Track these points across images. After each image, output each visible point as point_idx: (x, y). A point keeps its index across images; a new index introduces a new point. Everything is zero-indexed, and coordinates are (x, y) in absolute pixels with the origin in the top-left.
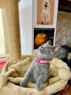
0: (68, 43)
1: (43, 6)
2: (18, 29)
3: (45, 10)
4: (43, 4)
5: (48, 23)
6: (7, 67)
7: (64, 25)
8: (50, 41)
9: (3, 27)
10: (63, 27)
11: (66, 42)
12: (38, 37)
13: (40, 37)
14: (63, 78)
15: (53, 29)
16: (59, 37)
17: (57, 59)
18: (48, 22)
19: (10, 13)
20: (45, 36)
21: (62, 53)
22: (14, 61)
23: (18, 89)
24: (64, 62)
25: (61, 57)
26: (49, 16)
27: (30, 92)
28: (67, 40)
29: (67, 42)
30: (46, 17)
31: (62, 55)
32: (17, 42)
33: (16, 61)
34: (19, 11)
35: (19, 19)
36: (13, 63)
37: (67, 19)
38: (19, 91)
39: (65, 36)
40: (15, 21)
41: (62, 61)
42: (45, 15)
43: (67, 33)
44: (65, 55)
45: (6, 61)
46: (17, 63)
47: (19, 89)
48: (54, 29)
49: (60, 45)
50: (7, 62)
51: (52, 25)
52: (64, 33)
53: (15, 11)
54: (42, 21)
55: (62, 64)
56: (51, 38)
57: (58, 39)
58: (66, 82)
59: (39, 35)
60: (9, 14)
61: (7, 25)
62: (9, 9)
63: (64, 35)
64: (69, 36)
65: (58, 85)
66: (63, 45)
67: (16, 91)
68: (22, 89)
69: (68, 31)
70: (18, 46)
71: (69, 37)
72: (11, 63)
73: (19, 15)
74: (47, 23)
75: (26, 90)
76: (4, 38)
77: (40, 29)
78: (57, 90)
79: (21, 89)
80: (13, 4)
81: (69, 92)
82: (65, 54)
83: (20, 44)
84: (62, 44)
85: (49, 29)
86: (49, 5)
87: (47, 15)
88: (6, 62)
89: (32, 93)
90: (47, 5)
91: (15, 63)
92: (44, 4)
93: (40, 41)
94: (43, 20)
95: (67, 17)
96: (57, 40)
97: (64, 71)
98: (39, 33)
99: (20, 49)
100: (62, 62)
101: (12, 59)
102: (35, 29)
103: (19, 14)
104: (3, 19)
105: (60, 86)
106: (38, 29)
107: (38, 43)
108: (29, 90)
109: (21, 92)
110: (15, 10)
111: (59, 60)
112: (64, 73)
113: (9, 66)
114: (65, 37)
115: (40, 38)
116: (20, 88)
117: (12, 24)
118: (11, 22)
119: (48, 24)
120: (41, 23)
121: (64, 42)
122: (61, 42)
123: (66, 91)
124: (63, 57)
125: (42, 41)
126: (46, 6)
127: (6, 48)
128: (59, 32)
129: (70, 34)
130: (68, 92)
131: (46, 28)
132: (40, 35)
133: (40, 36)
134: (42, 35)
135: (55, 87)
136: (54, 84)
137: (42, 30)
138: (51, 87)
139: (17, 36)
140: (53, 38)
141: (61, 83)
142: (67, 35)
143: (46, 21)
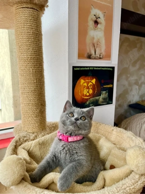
0: (144, 99)
2: (39, 67)
3: (95, 30)
4: (89, 18)
5: (101, 57)
6: (16, 147)
7: (132, 62)
8: (106, 93)
9: (10, 66)
10: (130, 67)
11: (138, 97)
12: (81, 84)
13: (85, 84)
14: (137, 170)
15: (110, 69)
16: (124, 86)
18: (101, 55)
19: (24, 35)
20: (94, 83)
22: (31, 134)
26: (103, 42)
28: (141, 93)
29: (141, 96)
30: (96, 45)
32: (37, 95)
33: (35, 134)
34: (43, 33)
36: (29, 138)
37: (139, 50)
39: (136, 83)
40: (33, 52)
41: (133, 134)
42: (95, 41)
43: (140, 78)
46: (37, 138)
48: (113, 68)
49: (127, 103)
50: (16, 138)
51: (110, 60)
52: (133, 79)
53: (35, 32)
54: (88, 51)
55: (133, 141)
56: (108, 86)
59: (82, 80)
60: (23, 38)
61: (18, 59)
62: (23, 29)
63: (133, 82)
65: (128, 185)
66: (132, 103)
69: (142, 74)
70: (40, 104)
71: (143, 86)
72: (25, 139)
74: (99, 56)
76: (11, 90)
77: (86, 69)
80: (30, 18)
83: (44, 98)
84: (130, 102)
85: (102, 69)
86: (101, 21)
87: (98, 41)
90: (99, 20)
91: (33, 140)
92: (92, 19)
93: (85, 94)
94: (90, 51)
95: (138, 45)
97: (140, 154)
98: (82, 77)
99: (43, 110)
100: (132, 136)
101: (26, 130)
102: (74, 67)
103: (42, 39)
104: (11, 51)
105: (131, 187)
106: (81, 69)
107: (82, 97)
110: (34, 30)
112: (140, 159)
113: (20, 145)
114: (137, 87)
115: (84, 87)
117: (28, 58)
118: (25, 54)
119: (100, 58)
120: (86, 55)
121: (134, 96)
122: (127, 96)
125: (88, 92)
126: (96, 23)
127: (14, 109)
128: (124, 77)
131: (96, 67)
132: (85, 80)
133: (84, 83)
134: (88, 80)
135: (120, 190)
136: (117, 184)
137: (90, 70)
138: (112, 191)
139: (37, 81)
140: (111, 86)
141: (133, 181)
142: (140, 82)
143: (97, 53)
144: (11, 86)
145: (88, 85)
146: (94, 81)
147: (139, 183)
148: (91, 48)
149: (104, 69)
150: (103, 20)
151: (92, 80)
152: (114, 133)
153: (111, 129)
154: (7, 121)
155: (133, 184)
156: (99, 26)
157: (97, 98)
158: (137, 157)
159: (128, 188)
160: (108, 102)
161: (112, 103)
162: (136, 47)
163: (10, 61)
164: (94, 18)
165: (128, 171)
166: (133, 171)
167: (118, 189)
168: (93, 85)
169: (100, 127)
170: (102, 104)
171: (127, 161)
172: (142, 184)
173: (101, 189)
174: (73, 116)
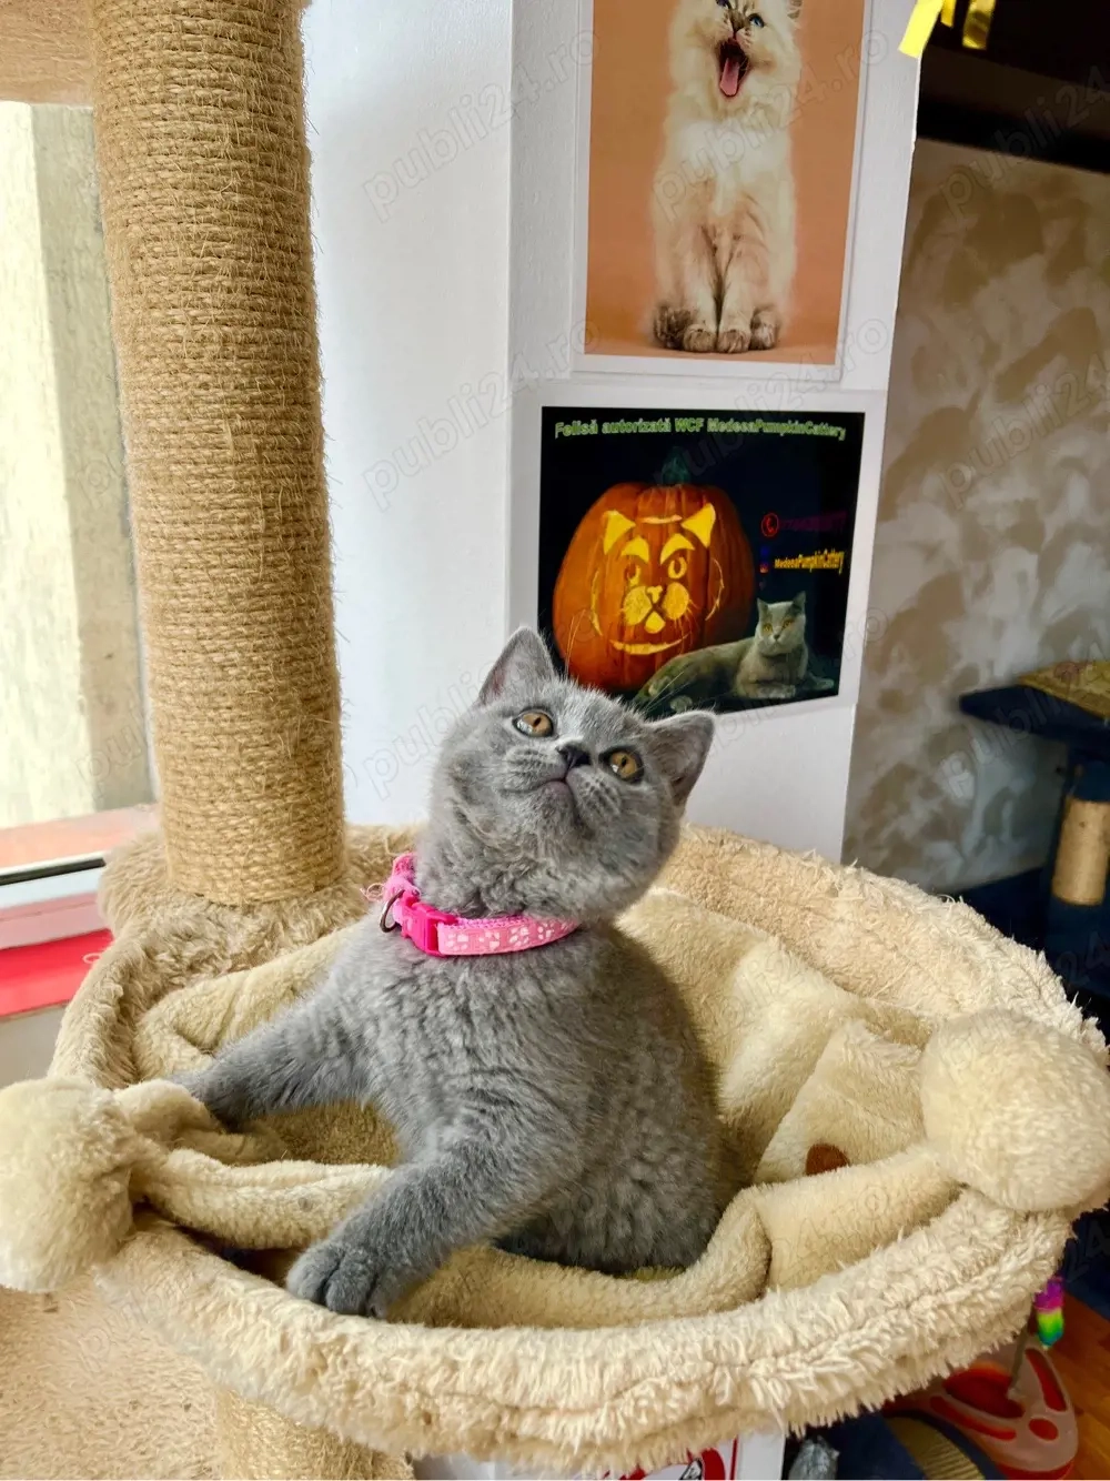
0: (1074, 651)
1: (692, 66)
2: (286, 417)
3: (720, 116)
5: (764, 334)
6: (125, 1014)
7: (1001, 366)
8: (794, 611)
9: (52, 392)
10: (986, 403)
11: (1036, 638)
12: (608, 543)
13: (640, 548)
14: (1003, 1184)
15: (832, 431)
16: (931, 551)
17: (897, 888)
18: (765, 318)
19: (170, 161)
20: (705, 539)
21: (967, 812)
22: (235, 918)
23: (299, 1341)
24: (1010, 945)
25: (957, 863)
26: (781, 213)
27: (480, 1397)
28: (1053, 610)
29: (1056, 635)
30: (724, 242)
31: (973, 832)
32: (276, 628)
33: (265, 916)
34: (314, 141)
35: (307, 268)
36: (223, 946)
37: (1058, 272)
38: (313, 1373)
39: (1026, 532)
40: (238, 297)
41: (979, 920)
42: (720, 208)
43: (1056, 495)
44: (1015, 835)
45: (109, 922)
46: (276, 948)
47: (316, 1349)
48: (853, 423)
49: (946, 682)
50: (126, 942)
51: (830, 360)
52: (999, 498)
53: (250, 132)
54: (666, 289)
55: (973, 968)
56: (811, 562)
57: (914, 577)
58: (1044, 1245)
59: (614, 515)
60: (159, 185)
61: (121, 350)
62: (158, 109)
63: (1003, 521)
64: (1089, 536)
65: (927, 1279)
66: (984, 682)
67: (263, 1379)
68: (355, 1351)
69: (1071, 464)
70: (295, 694)
71: (1079, 552)
72: (191, 950)
73: (306, 205)
74: (743, 328)
75: (425, 1357)
76: (63, 574)
77: (643, 426)
78: (903, 1360)
79: (342, 1339)
80: (217, 24)
81: (1078, 1412)
82: (1022, 828)
83: (329, 654)
84: (970, 673)
85: (772, 428)
86: (776, 40)
87: (746, 210)
88: (100, 938)
89: (515, 1410)
90: (753, 39)
91: (254, 959)
92: (698, 31)
93: (633, 619)
94: (679, 285)
95: (1054, 236)
96: (901, 597)
97: (1021, 1072)
98: (613, 493)
99: (318, 741)
100: (971, 938)
101: (194, 884)
102: (552, 416)
103: (304, 189)
104: (59, 271)
105: (952, 1297)
106: (607, 428)
107: (610, 648)
108: (478, 1362)
109: (353, 1387)
110: (244, 116)
111: (934, 902)
112: (1024, 1106)
113: (156, 997)
114: (1029, 562)
115: (630, 572)
116: (323, 1337)
117: (204, 340)
118: (179, 315)
119: (755, 346)
120: (647, 321)
121: (999, 627)
122: (949, 628)
123: (1026, 1388)
124: (992, 867)
125: (658, 608)
126: (733, 58)
127: (94, 725)
128: (933, 482)
129: (1099, 503)
130: (1056, 1401)
131: (724, 415)
132: (633, 515)
133: (630, 535)
134: (660, 513)
135: (871, 1312)
136: (850, 1272)
137: (674, 436)
138: (818, 1321)
139: (269, 523)
140: (833, 559)
141: (964, 1252)
142: (1052, 525)
143: (729, 304)
144: (66, 546)
145: (656, 551)
146: (703, 523)
147: (1009, 1264)
148: (688, 260)
149: (783, 429)
150: (788, 38)
151: (690, 514)
152: (841, 908)
153: (825, 883)
154: (42, 813)
155: (967, 1275)
156: (753, 83)
157: (726, 650)
158: (1003, 1091)
159: (928, 1302)
160: (806, 681)
161: (833, 692)
162: (1037, 247)
163: (48, 350)
164: (719, 27)
165: (932, 1186)
166: (964, 1186)
167: (860, 1306)
168: (700, 555)
169: (743, 869)
170: (761, 695)
171: (931, 1123)
172: (1027, 1277)
173: (734, 1305)
174: (551, 732)
